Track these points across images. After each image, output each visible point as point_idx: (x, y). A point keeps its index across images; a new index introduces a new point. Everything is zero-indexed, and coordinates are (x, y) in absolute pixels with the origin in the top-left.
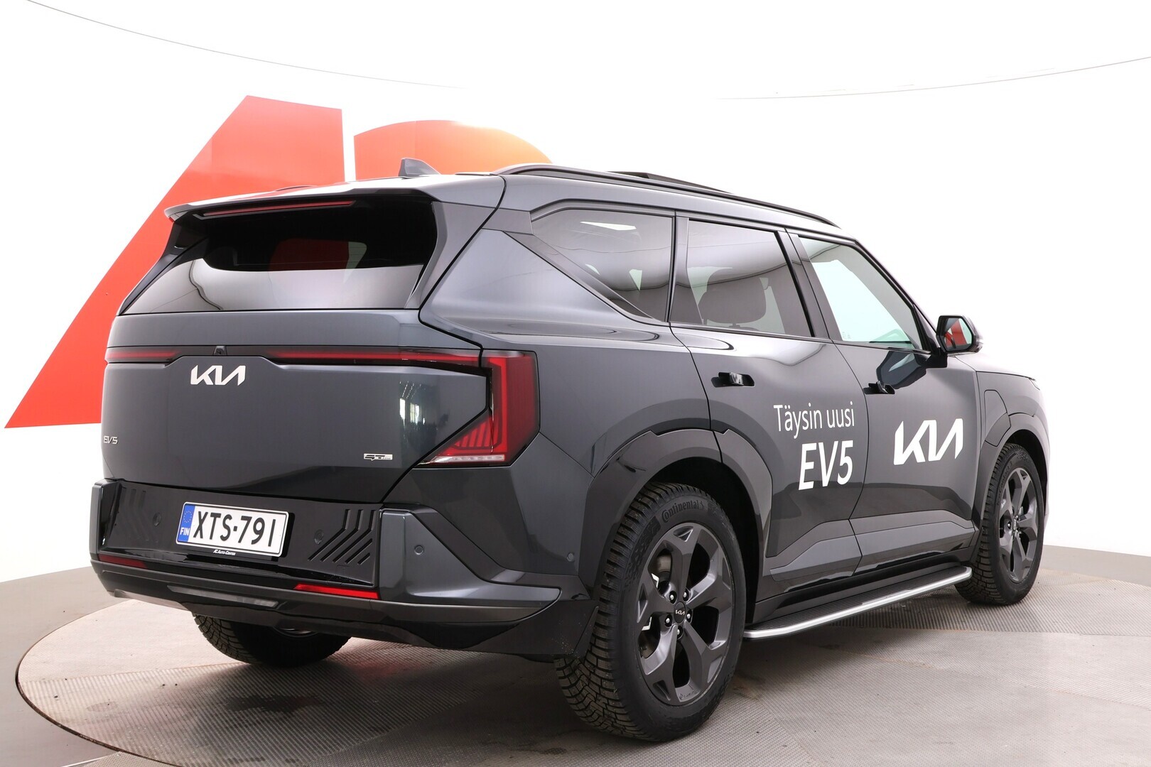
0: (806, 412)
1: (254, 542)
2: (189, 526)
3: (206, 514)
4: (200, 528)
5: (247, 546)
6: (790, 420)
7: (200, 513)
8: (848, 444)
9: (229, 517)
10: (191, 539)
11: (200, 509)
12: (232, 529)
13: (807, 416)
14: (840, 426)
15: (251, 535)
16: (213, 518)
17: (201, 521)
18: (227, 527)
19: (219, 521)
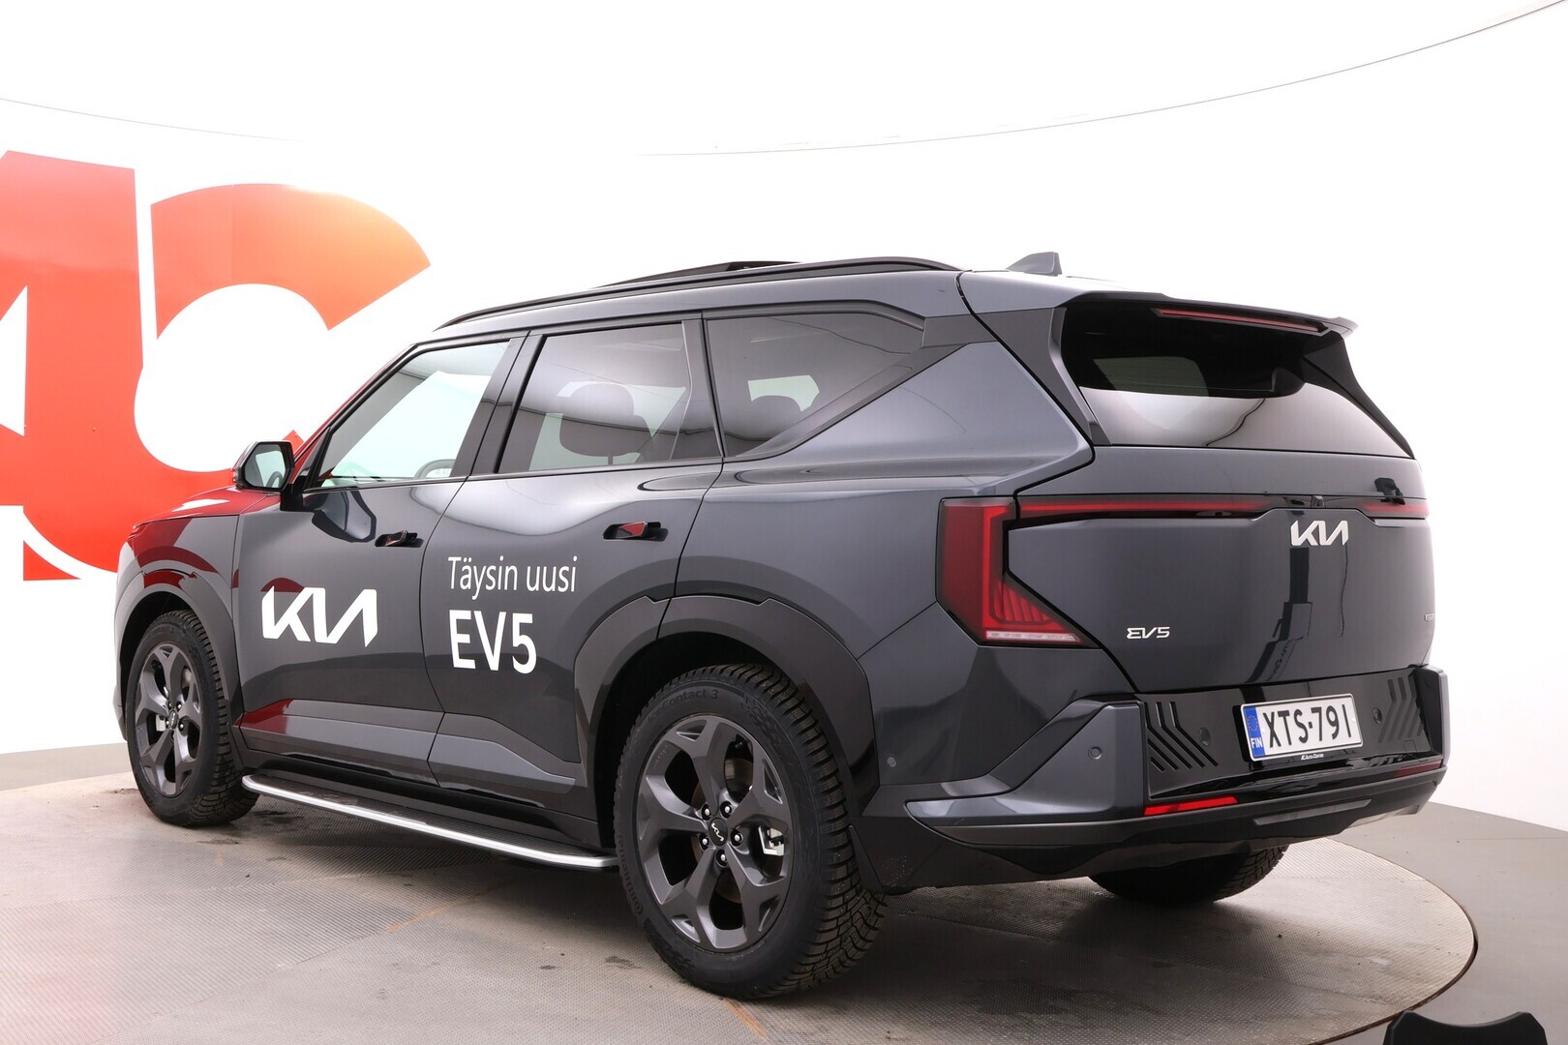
1: (1335, 736)
2: (1257, 734)
3: (1273, 714)
4: (1273, 735)
5: (1328, 742)
7: (1265, 715)
9: (1298, 713)
10: (1268, 751)
11: (1262, 710)
12: (1307, 726)
15: (1329, 730)
16: (1282, 718)
17: (1271, 725)
18: (1301, 725)
19: (1290, 719)
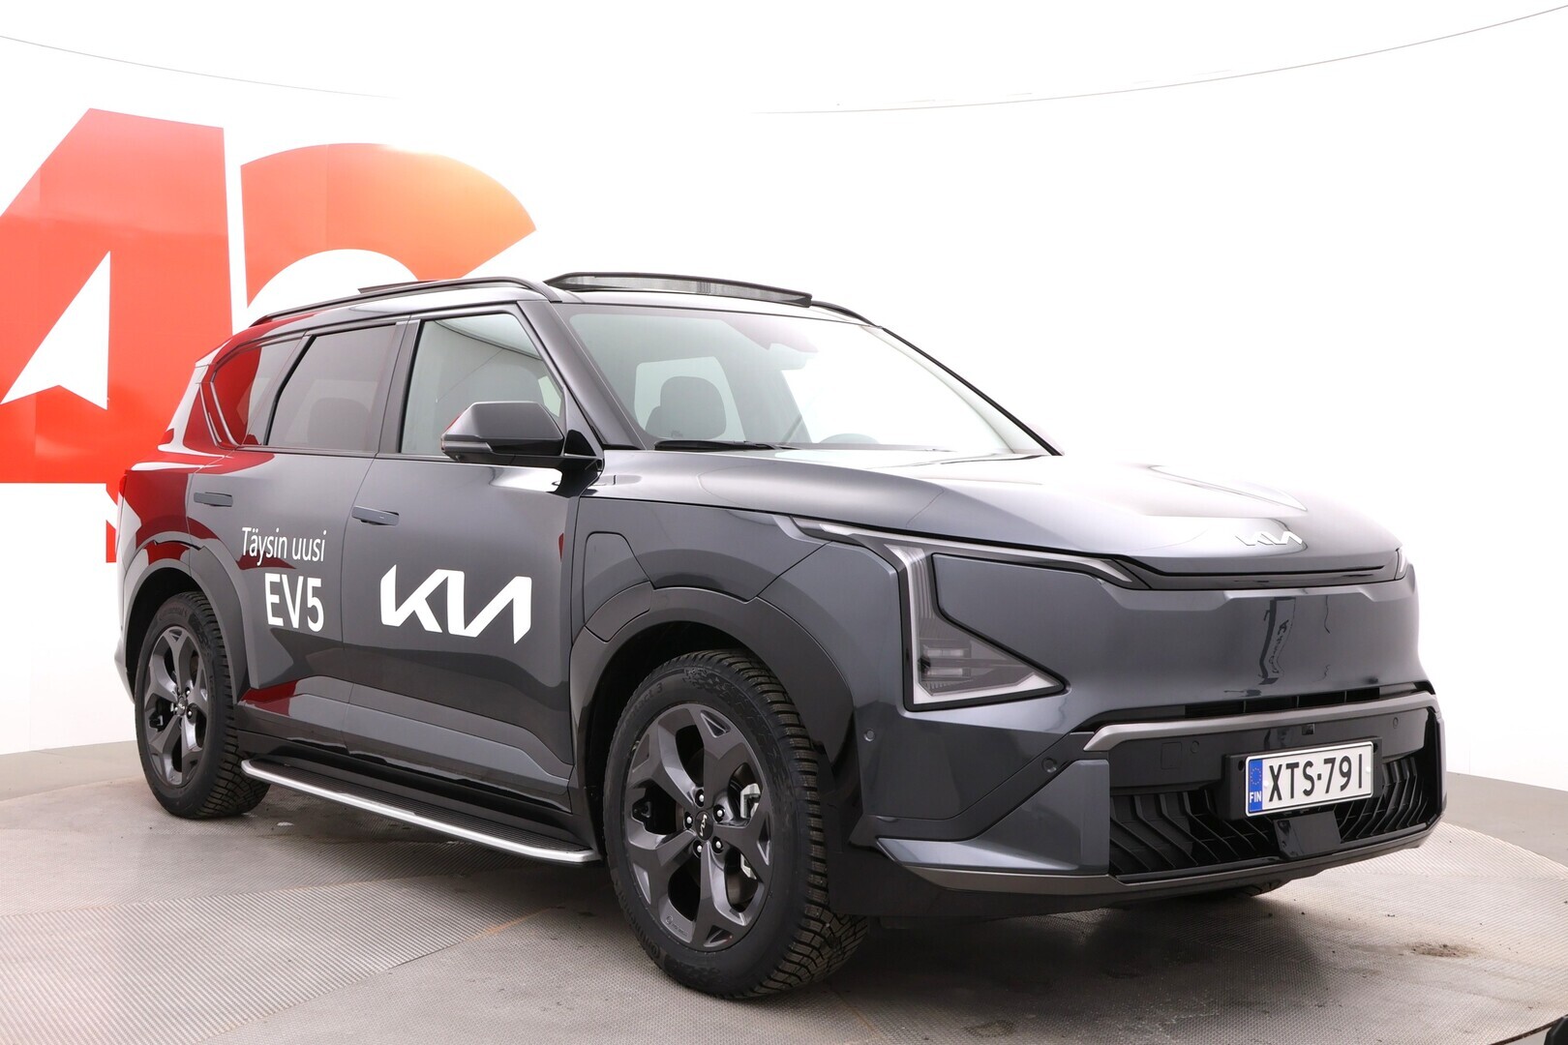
0: (271, 538)
6: (255, 545)
8: (315, 582)
13: (272, 543)
14: (305, 559)
